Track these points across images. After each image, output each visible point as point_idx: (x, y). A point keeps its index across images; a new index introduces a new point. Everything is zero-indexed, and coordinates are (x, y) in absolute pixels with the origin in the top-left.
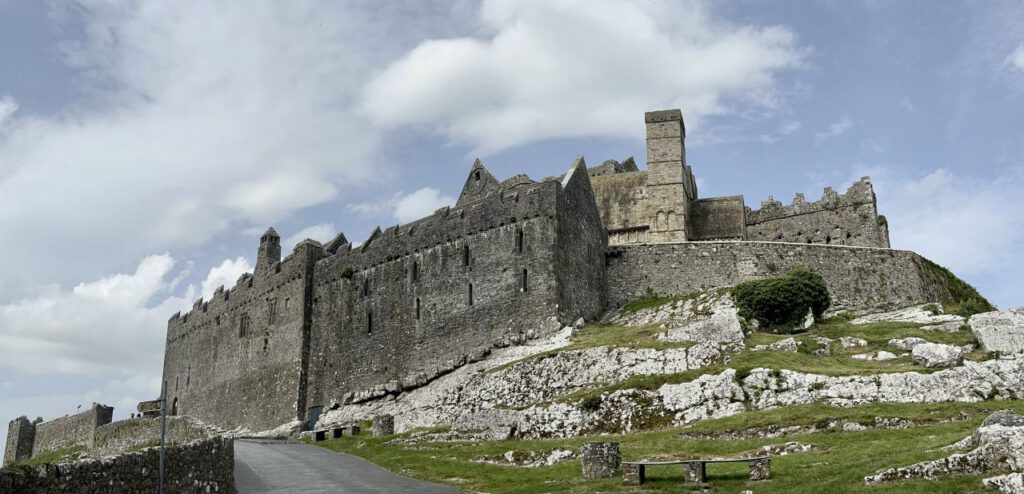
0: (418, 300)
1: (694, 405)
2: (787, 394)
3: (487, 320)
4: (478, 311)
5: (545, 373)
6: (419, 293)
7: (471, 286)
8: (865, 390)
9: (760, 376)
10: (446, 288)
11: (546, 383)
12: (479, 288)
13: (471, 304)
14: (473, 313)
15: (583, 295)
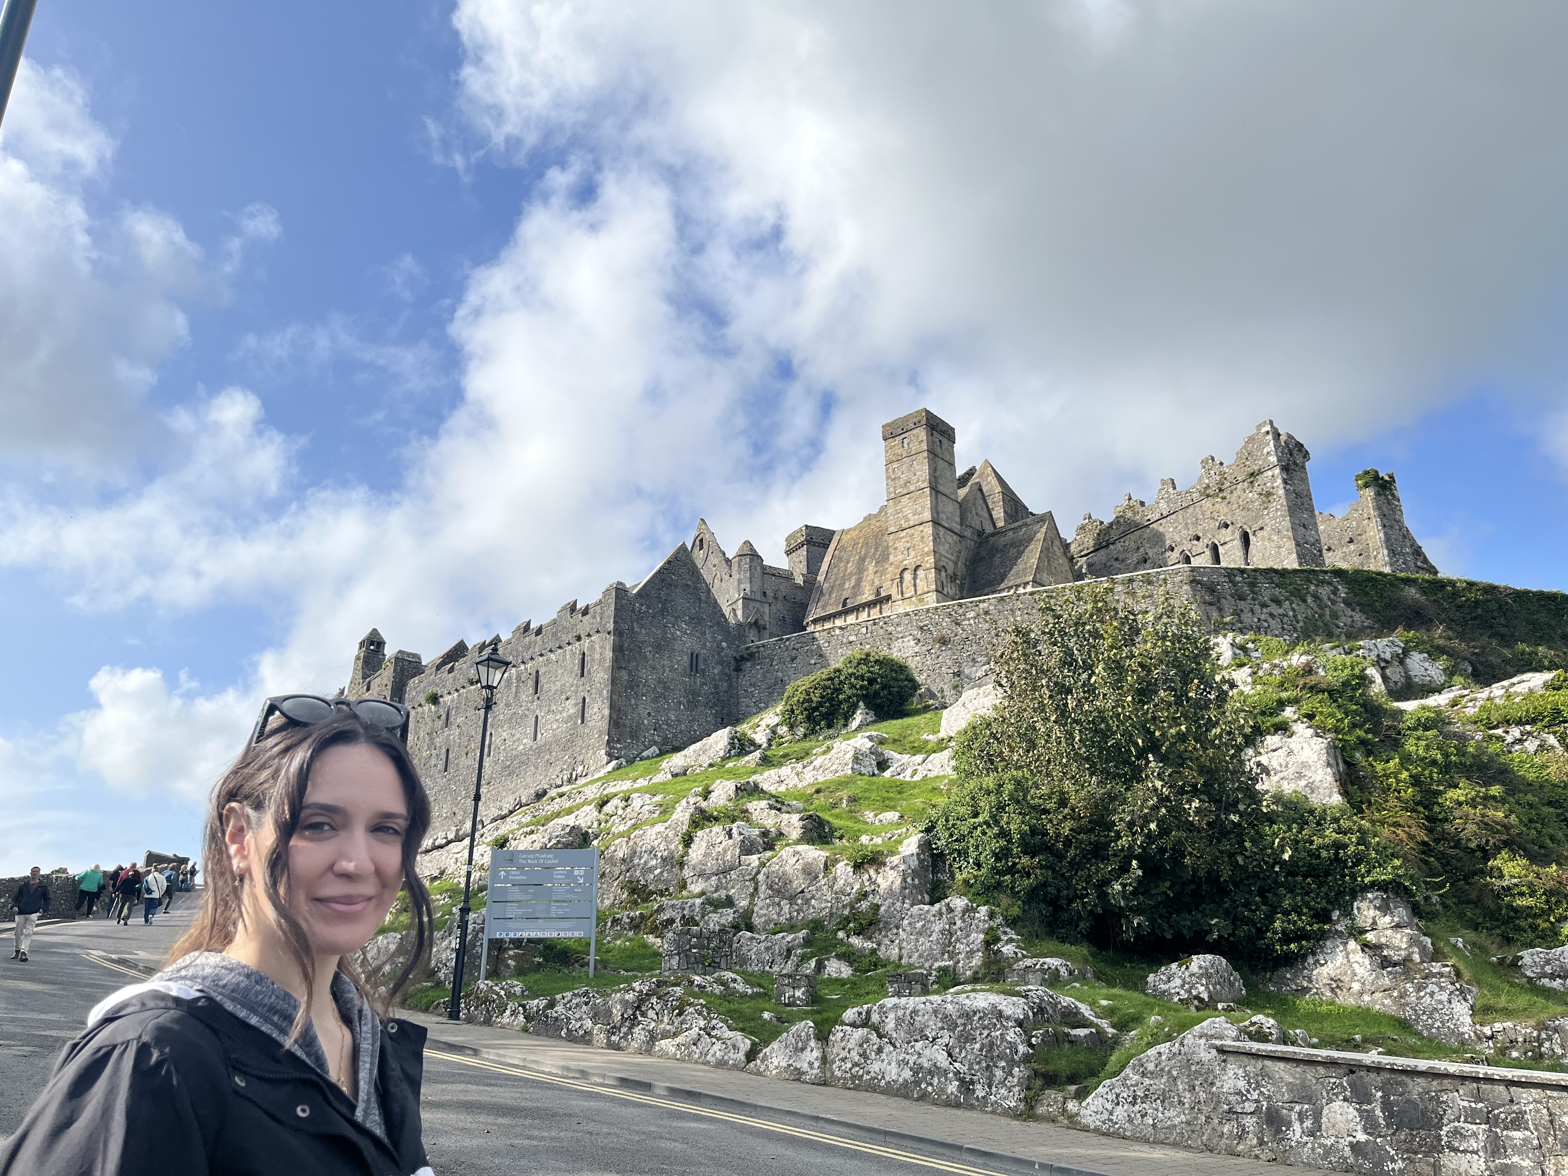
4: (540, 747)
7: (537, 718)
10: (516, 720)
12: (543, 721)
13: (535, 739)
14: (536, 749)
15: (673, 717)
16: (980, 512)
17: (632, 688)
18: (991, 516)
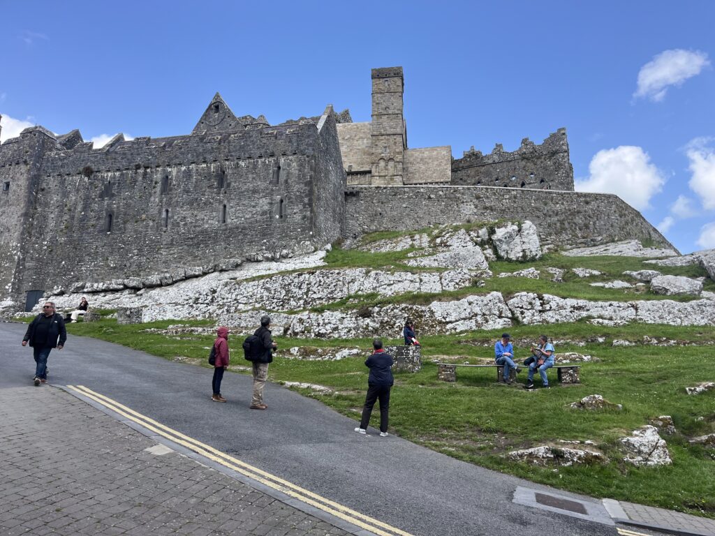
0: (167, 211)
1: (464, 319)
2: (550, 313)
3: (240, 237)
4: (231, 229)
5: (304, 286)
6: (169, 204)
7: (225, 206)
8: (624, 313)
9: (524, 299)
10: (199, 205)
11: (307, 293)
12: (233, 210)
13: (224, 221)
14: (226, 230)
15: (329, 226)
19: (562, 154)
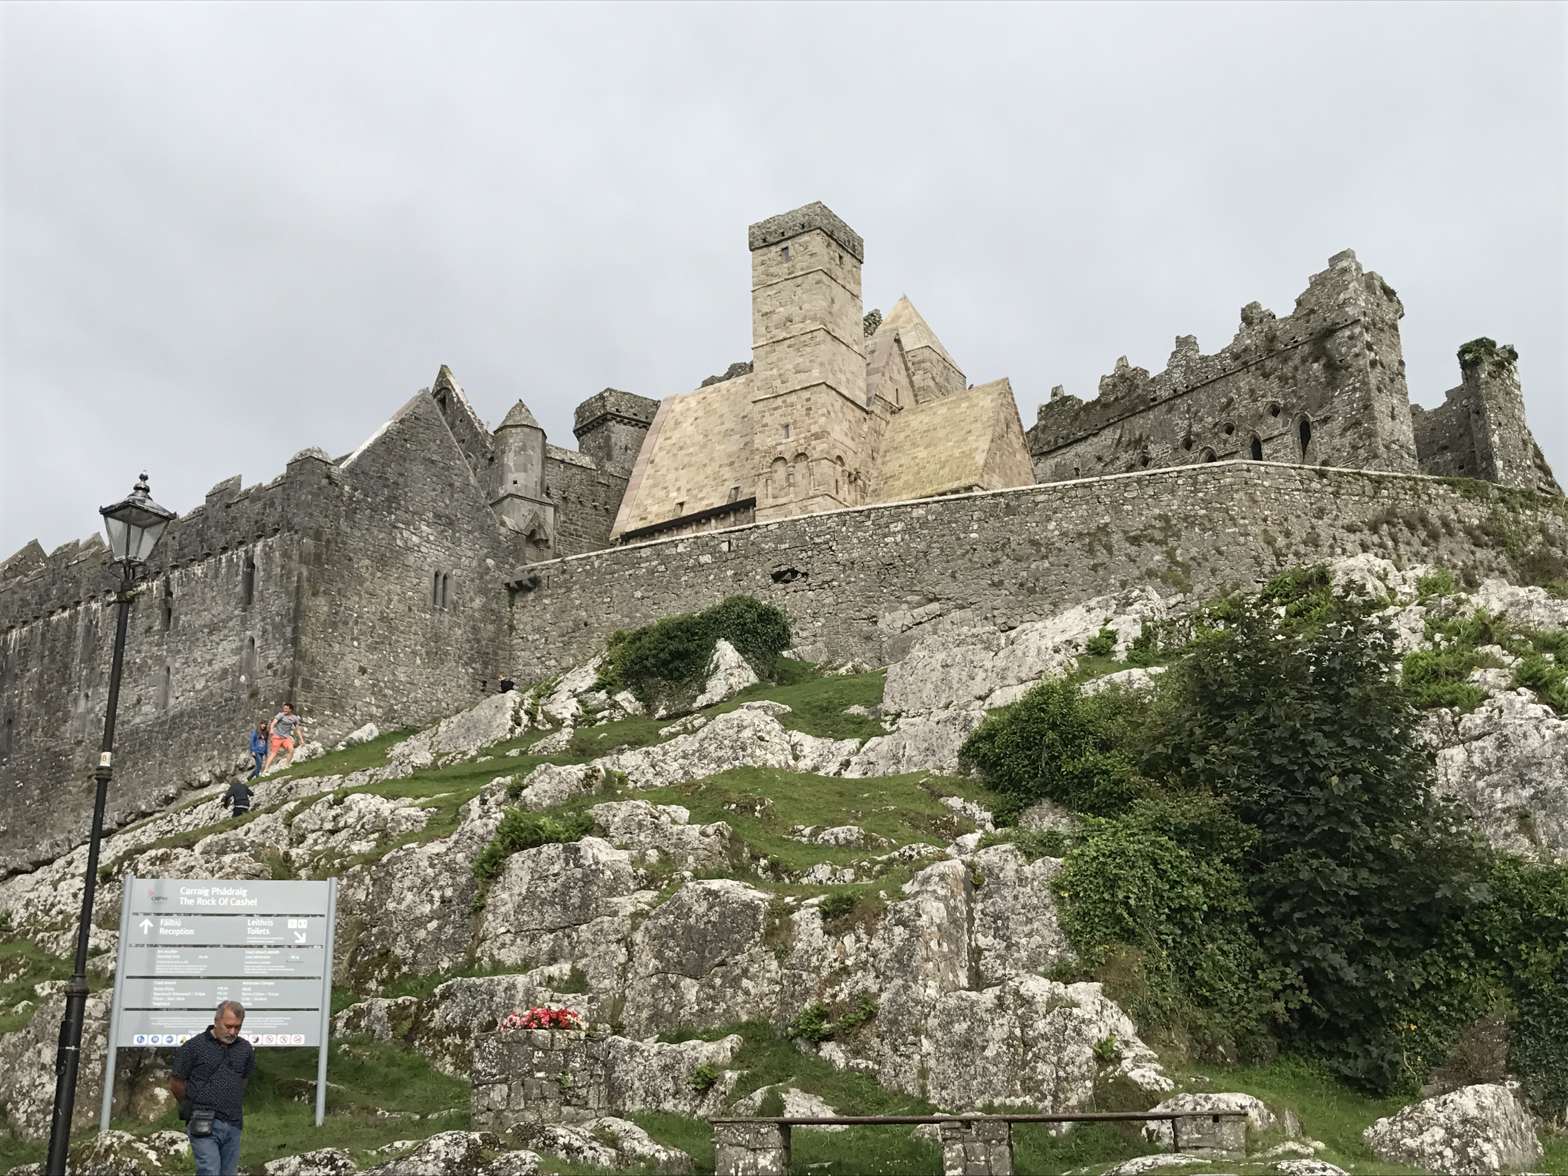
0: (86, 697)
3: (184, 736)
6: (89, 683)
7: (168, 671)
12: (179, 676)
13: (165, 705)
14: (165, 722)
15: (403, 677)
16: (896, 376)
17: (334, 625)
18: (911, 383)
19: (1347, 333)
